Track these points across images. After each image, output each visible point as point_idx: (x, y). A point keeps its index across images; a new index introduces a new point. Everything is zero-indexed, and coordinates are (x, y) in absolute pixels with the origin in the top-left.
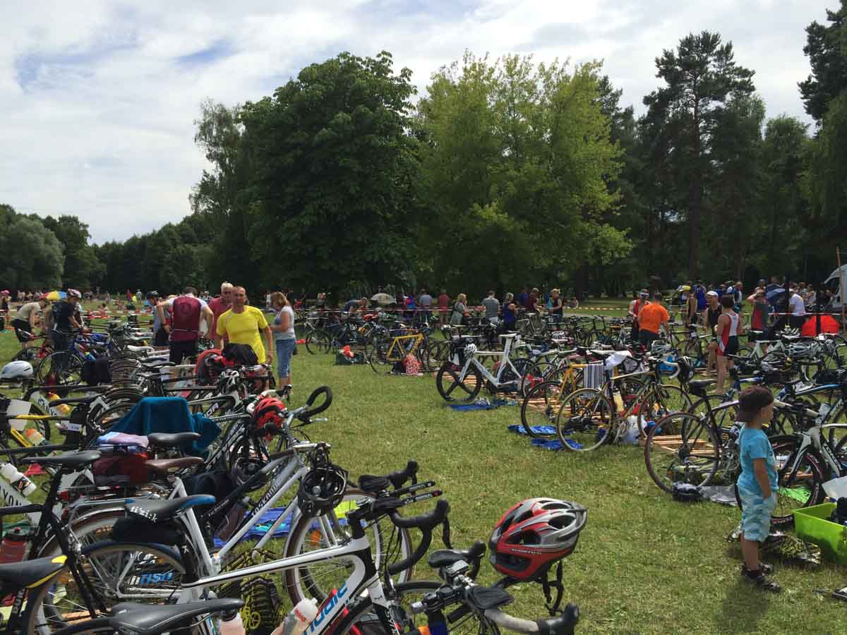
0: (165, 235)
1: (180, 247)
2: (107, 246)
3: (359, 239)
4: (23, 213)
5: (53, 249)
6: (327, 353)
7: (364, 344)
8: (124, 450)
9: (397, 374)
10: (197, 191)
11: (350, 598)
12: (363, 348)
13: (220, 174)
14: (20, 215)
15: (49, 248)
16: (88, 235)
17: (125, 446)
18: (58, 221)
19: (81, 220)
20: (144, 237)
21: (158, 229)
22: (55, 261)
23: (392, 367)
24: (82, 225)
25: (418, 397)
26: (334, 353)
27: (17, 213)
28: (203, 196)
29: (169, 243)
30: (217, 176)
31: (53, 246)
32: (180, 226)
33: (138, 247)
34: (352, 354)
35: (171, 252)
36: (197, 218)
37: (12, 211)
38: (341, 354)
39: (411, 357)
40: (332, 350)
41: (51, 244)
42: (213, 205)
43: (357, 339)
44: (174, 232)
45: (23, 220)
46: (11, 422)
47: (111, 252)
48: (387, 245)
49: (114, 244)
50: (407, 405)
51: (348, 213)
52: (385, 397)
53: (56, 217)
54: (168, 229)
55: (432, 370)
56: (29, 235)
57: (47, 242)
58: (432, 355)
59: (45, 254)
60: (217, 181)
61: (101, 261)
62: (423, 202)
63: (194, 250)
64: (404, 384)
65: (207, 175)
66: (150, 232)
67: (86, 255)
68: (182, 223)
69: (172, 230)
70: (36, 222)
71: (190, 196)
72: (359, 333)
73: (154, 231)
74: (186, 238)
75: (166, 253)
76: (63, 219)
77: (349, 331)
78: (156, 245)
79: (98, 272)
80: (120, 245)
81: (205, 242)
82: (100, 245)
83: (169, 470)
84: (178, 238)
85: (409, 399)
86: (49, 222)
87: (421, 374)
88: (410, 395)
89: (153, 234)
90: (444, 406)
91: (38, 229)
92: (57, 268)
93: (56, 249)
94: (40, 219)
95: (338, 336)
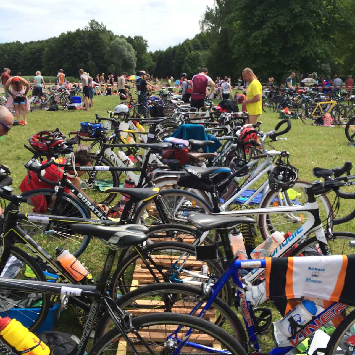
0: (185, 46)
1: (193, 52)
2: (157, 52)
3: (298, 43)
4: (117, 35)
5: (131, 54)
6: (274, 111)
7: (297, 107)
8: (177, 147)
9: (318, 125)
10: (203, 18)
11: (304, 235)
12: (296, 110)
13: (216, 8)
14: (116, 36)
15: (129, 53)
16: (147, 46)
17: (178, 144)
18: (133, 39)
19: (144, 38)
20: (175, 47)
21: (182, 42)
22: (132, 61)
23: (314, 121)
24: (144, 40)
25: (331, 138)
26: (278, 112)
27: (115, 35)
28: (206, 20)
29: (187, 50)
30: (214, 8)
31: (131, 52)
32: (193, 40)
33: (172, 52)
34: (289, 113)
35: (188, 55)
36: (202, 35)
37: (112, 34)
38: (283, 113)
39: (328, 115)
40: (277, 111)
41: (130, 51)
42: (211, 26)
43: (293, 104)
44: (191, 44)
45: (118, 39)
46: (121, 133)
47: (159, 56)
48: (316, 46)
49: (160, 51)
50: (324, 142)
51: (292, 26)
52: (311, 137)
53: (133, 37)
54: (187, 42)
55: (341, 123)
56: (120, 46)
57: (129, 50)
58: (342, 114)
59: (128, 57)
60: (214, 12)
61: (154, 61)
62: (342, 17)
63: (200, 54)
64: (322, 130)
65: (208, 9)
66: (178, 44)
67: (146, 57)
68: (195, 38)
69: (189, 42)
70: (124, 40)
71: (200, 21)
72: (294, 101)
73: (180, 43)
74: (196, 47)
75: (186, 56)
76: (136, 38)
77: (288, 99)
78: (181, 51)
79: (152, 67)
80: (163, 52)
81: (206, 49)
82: (153, 52)
83: (200, 159)
84: (192, 47)
85: (325, 139)
86: (129, 40)
87: (333, 126)
88: (326, 137)
89: (179, 45)
90: (348, 144)
91: (124, 43)
92: (133, 64)
93: (132, 54)
94: (125, 38)
95: (281, 102)
